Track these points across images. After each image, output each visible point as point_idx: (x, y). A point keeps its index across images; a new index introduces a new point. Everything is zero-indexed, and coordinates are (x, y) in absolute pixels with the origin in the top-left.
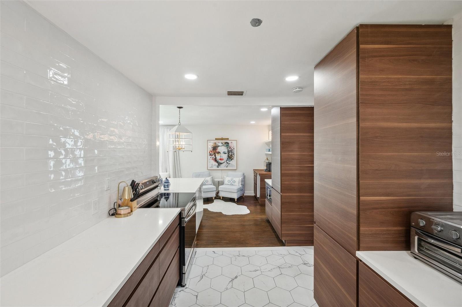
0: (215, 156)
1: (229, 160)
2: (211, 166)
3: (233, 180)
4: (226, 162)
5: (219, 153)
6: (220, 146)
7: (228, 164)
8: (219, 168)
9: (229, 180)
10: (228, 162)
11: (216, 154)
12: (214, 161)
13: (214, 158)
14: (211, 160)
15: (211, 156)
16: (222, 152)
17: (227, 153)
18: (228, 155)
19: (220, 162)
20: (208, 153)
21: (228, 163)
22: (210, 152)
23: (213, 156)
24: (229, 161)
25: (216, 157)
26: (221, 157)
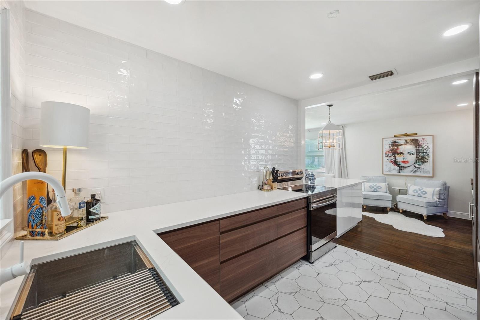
0: (395, 158)
1: (418, 163)
2: (388, 170)
3: (422, 190)
4: (413, 166)
5: (401, 153)
6: (402, 145)
7: (417, 169)
8: (401, 173)
9: (415, 190)
10: (416, 165)
11: (396, 155)
12: (393, 164)
13: (392, 161)
14: (388, 162)
15: (388, 158)
16: (406, 153)
17: (415, 154)
18: (417, 156)
19: (402, 165)
20: (384, 154)
21: (416, 167)
22: (386, 153)
23: (392, 158)
24: (419, 165)
25: (397, 159)
26: (404, 159)
